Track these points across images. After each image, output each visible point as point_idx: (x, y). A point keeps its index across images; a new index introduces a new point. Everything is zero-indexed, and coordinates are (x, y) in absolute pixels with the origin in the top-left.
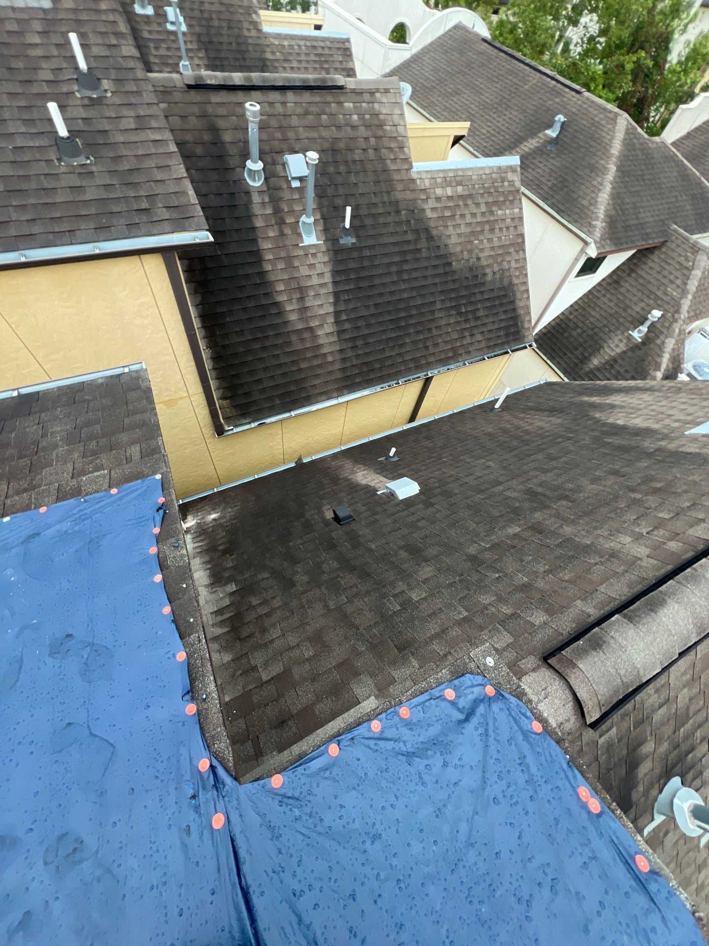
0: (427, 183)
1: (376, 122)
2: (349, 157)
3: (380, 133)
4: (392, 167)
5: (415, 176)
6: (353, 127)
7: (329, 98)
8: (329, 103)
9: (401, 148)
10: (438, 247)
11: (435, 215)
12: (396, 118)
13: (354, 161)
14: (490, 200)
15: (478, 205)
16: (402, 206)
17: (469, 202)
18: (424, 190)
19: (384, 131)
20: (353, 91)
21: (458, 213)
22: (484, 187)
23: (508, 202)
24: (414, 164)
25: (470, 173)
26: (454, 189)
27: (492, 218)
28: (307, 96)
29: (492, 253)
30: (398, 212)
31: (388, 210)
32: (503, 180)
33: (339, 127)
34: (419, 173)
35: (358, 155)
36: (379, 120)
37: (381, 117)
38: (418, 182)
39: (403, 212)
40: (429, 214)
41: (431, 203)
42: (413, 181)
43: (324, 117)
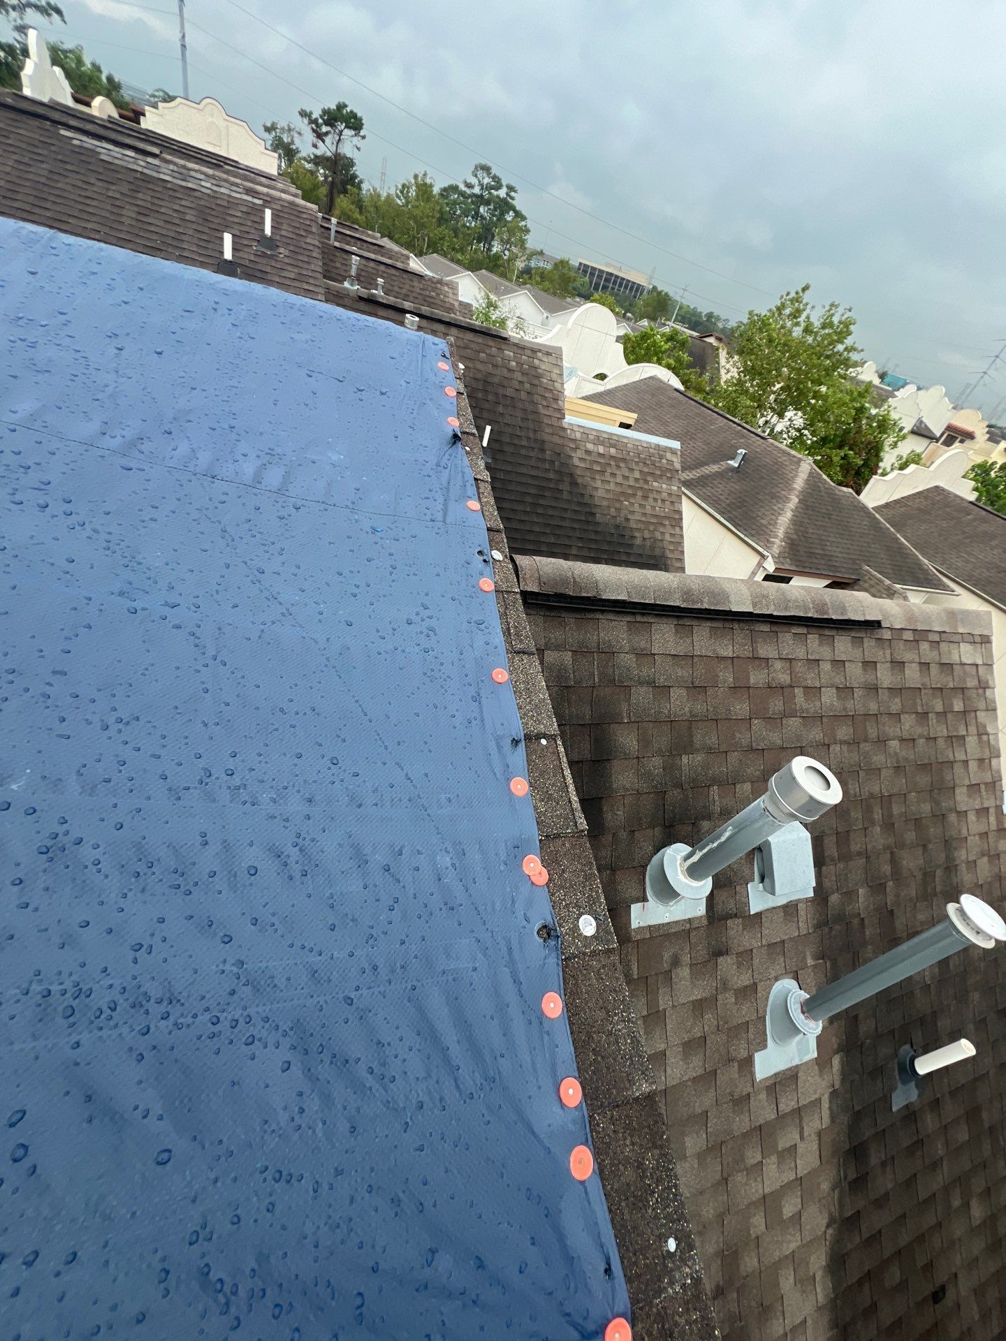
0: (578, 436)
1: (534, 373)
2: (501, 391)
3: (536, 382)
4: (543, 411)
5: (566, 426)
6: (509, 370)
7: (491, 343)
8: (491, 347)
9: (556, 400)
10: (582, 495)
11: (582, 465)
12: (554, 377)
13: (505, 396)
14: (646, 470)
15: (632, 470)
16: (547, 446)
17: (622, 465)
18: (575, 440)
19: (540, 382)
20: (516, 345)
21: (609, 471)
22: (639, 457)
23: (664, 478)
24: (566, 416)
25: (625, 441)
26: (607, 449)
27: (646, 487)
28: (469, 336)
29: (643, 519)
30: (543, 450)
31: (533, 445)
32: (661, 457)
33: (495, 366)
34: (570, 424)
35: (509, 392)
36: (536, 372)
37: (540, 371)
38: (569, 431)
39: (548, 452)
40: (576, 462)
41: (579, 454)
42: (564, 429)
43: (483, 355)
